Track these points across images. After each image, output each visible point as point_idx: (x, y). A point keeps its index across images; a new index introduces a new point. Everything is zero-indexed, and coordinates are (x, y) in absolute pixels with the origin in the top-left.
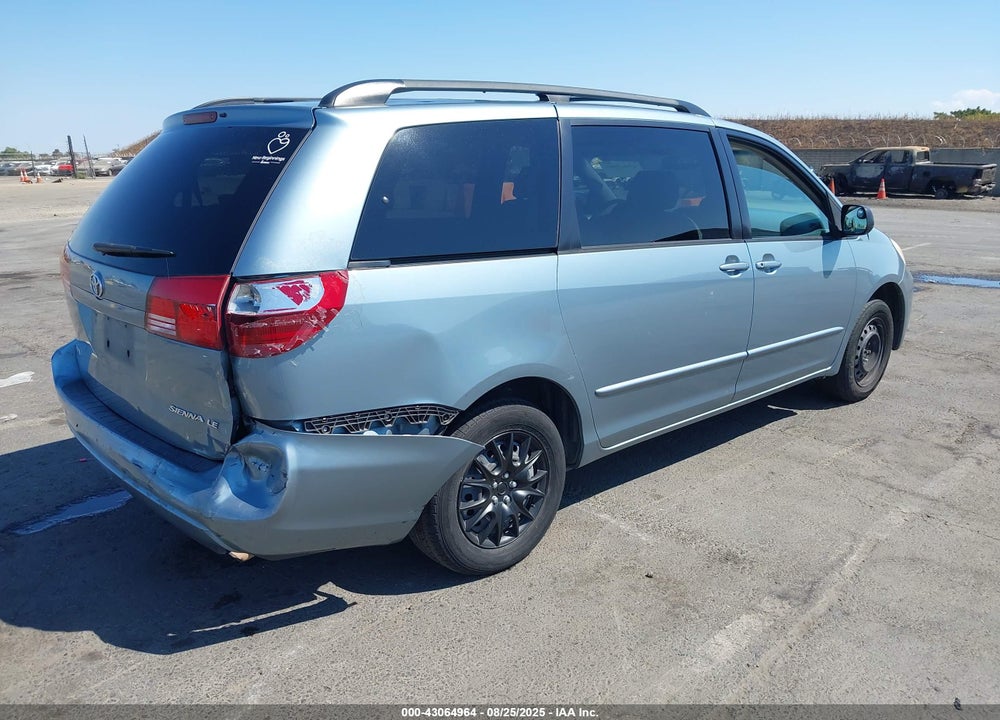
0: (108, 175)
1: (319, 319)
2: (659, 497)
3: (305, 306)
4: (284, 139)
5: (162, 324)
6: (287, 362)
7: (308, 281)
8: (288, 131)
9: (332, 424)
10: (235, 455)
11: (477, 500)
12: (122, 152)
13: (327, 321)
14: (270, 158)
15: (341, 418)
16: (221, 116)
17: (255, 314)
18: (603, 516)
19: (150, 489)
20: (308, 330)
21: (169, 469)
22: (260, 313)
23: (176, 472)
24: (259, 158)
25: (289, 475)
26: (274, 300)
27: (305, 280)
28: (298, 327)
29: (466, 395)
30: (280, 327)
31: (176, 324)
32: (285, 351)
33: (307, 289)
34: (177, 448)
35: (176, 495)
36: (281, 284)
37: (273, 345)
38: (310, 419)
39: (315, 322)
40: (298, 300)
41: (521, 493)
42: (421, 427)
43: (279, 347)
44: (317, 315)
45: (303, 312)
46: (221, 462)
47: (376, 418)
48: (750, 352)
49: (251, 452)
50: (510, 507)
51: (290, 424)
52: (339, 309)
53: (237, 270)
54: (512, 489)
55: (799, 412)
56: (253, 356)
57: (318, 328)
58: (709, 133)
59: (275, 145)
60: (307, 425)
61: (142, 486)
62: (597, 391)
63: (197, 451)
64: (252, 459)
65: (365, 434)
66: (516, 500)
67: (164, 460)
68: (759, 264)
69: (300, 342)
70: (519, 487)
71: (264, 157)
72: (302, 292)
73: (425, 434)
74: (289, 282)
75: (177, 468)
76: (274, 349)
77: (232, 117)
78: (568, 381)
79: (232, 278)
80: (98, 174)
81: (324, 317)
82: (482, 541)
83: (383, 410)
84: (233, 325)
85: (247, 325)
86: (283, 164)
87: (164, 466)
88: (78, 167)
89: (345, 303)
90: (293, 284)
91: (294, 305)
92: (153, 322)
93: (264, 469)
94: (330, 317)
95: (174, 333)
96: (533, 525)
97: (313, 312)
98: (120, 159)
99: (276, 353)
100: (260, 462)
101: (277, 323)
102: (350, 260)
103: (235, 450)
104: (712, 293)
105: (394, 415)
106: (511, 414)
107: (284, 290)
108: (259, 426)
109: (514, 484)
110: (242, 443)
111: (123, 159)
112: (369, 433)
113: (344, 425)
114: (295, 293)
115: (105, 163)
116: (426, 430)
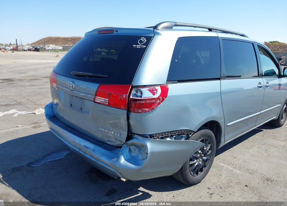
0: (27, 51)
1: (160, 101)
2: (236, 158)
3: (156, 96)
4: (144, 40)
5: (101, 100)
6: (149, 115)
7: (157, 88)
8: (145, 37)
9: (159, 136)
10: (126, 145)
11: (194, 161)
12: (31, 44)
13: (162, 101)
14: (140, 46)
15: (162, 134)
16: (116, 31)
17: (141, 99)
18: (222, 164)
19: (92, 156)
20: (156, 104)
21: (100, 149)
22: (142, 98)
23: (103, 150)
24: (136, 46)
25: (148, 154)
26: (147, 94)
27: (156, 87)
28: (154, 103)
29: (197, 127)
30: (148, 103)
31: (109, 101)
32: (149, 111)
33: (156, 90)
34: (100, 141)
35: (104, 159)
36: (148, 88)
37: (145, 109)
38: (153, 134)
39: (159, 101)
40: (154, 94)
41: (204, 158)
42: (182, 137)
43: (147, 110)
44: (160, 99)
45: (155, 98)
46: (121, 147)
47: (171, 134)
48: (261, 112)
49: (133, 145)
50: (202, 163)
51: (147, 136)
52: (166, 97)
53: (134, 84)
54: (202, 157)
55: (264, 130)
56: (138, 113)
57: (159, 104)
58: (253, 44)
59: (141, 42)
60: (151, 136)
61: (87, 154)
62: (227, 125)
63: (109, 143)
64: (132, 147)
65: (167, 140)
66: (203, 160)
67: (97, 146)
68: (266, 85)
69: (154, 108)
70: (204, 156)
71: (138, 46)
72: (155, 91)
73: (183, 140)
74: (151, 88)
75: (103, 149)
76: (146, 110)
77: (119, 32)
78: (221, 122)
79: (132, 86)
80: (25, 50)
81: (162, 100)
82: (194, 175)
83: (173, 131)
84: (132, 102)
85: (138, 102)
86: (146, 48)
87: (97, 148)
88: (19, 48)
89: (168, 95)
90: (152, 88)
91: (153, 96)
92: (96, 99)
93: (136, 150)
94: (163, 100)
95: (107, 104)
96: (206, 168)
97: (158, 98)
98: (30, 46)
99: (146, 112)
100: (135, 148)
101: (148, 102)
102: (167, 81)
103: (127, 144)
104: (255, 94)
105: (176, 133)
106: (205, 132)
107: (150, 90)
108: (136, 136)
109: (203, 155)
110: (130, 142)
111: (31, 46)
112: (168, 139)
113: (163, 136)
114: (153, 92)
115: (26, 47)
116: (184, 138)
